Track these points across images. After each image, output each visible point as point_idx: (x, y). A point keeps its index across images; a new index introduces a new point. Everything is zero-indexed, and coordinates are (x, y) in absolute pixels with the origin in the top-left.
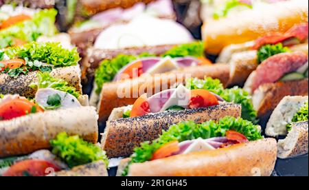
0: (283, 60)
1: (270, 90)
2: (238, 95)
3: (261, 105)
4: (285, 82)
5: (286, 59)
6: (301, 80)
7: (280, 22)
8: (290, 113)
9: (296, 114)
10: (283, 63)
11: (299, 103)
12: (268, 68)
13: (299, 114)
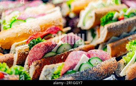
0: (42, 46)
1: (37, 64)
2: (17, 70)
3: (34, 73)
4: (46, 58)
5: (44, 45)
6: (55, 56)
7: (41, 27)
8: (49, 75)
9: (53, 75)
10: (43, 47)
11: (54, 68)
12: (35, 51)
13: (54, 74)
